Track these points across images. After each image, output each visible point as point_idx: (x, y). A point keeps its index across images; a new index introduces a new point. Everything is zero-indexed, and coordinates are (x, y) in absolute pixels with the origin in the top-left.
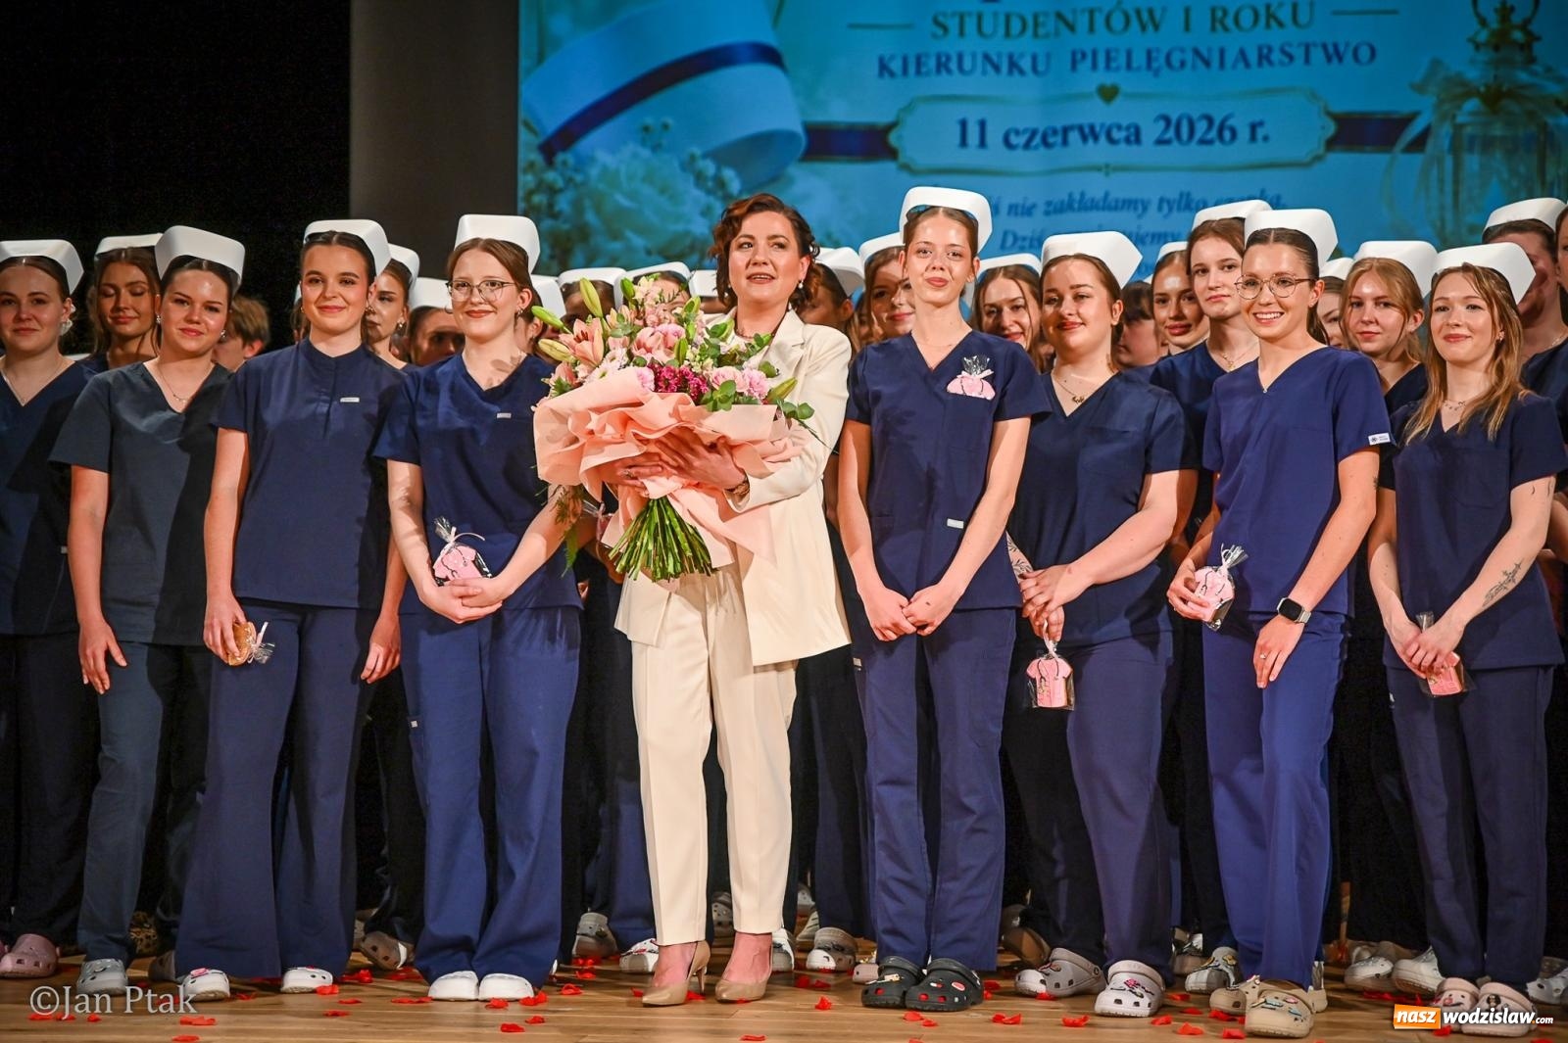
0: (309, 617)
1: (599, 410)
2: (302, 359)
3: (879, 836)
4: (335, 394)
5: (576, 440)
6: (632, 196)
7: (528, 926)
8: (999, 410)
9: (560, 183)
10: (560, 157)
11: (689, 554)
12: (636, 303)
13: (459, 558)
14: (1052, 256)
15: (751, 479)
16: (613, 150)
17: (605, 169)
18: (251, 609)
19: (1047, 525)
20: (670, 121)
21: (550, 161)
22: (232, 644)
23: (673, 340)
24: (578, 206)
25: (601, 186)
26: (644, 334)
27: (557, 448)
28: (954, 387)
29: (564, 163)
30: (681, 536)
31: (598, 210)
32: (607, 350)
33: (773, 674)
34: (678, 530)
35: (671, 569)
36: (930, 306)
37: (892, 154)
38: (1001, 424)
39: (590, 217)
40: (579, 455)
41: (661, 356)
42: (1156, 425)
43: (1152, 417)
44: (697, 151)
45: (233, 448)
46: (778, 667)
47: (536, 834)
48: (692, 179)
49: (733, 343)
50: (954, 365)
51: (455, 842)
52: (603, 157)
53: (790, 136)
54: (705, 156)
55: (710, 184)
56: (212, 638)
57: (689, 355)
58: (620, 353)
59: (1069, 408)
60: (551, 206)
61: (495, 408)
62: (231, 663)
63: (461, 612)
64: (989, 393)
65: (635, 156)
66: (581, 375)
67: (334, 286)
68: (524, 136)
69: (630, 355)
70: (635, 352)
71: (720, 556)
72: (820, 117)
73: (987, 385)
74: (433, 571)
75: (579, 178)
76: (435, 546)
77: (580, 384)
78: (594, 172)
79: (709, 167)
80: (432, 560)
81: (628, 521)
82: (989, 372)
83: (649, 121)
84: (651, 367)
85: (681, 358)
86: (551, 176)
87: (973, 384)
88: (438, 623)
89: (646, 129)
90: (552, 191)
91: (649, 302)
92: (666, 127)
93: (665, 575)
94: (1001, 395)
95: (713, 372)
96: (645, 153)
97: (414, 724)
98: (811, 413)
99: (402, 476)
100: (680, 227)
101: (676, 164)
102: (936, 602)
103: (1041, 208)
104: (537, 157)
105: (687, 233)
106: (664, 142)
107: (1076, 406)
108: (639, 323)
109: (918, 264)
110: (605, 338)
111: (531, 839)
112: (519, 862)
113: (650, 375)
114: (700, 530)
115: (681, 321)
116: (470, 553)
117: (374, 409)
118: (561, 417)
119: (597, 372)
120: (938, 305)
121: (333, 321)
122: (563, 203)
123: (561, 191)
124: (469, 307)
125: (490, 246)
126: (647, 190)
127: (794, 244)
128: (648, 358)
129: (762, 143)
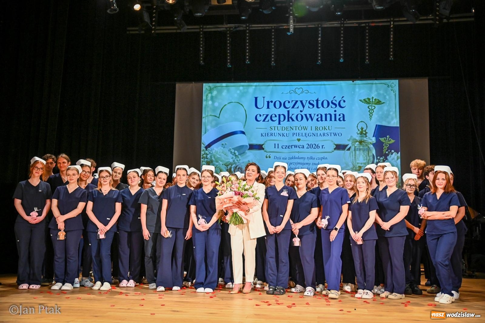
0: (178, 230)
1: (226, 198)
2: (176, 188)
3: (269, 266)
4: (181, 194)
5: (222, 203)
6: (220, 155)
7: (212, 280)
8: (289, 198)
9: (208, 153)
10: (208, 149)
11: (240, 221)
12: (231, 181)
13: (202, 221)
14: (296, 173)
15: (250, 209)
16: (217, 148)
17: (216, 151)
18: (169, 229)
19: (296, 216)
20: (226, 143)
21: (206, 150)
22: (166, 234)
23: (237, 187)
24: (211, 157)
25: (215, 154)
26: (233, 186)
27: (219, 204)
28: (282, 194)
29: (209, 150)
30: (239, 218)
31: (214, 158)
32: (227, 189)
33: (253, 240)
34: (238, 217)
35: (237, 224)
36: (278, 182)
37: (263, 149)
38: (289, 200)
39: (213, 159)
40: (223, 205)
41: (236, 190)
42: (313, 201)
43: (312, 199)
44: (231, 148)
45: (165, 202)
46: (254, 239)
47: (214, 265)
48: (230, 152)
49: (247, 187)
50: (282, 191)
51: (200, 266)
52: (215, 149)
53: (247, 146)
54: (232, 149)
55: (233, 153)
56: (162, 233)
57: (240, 189)
58: (229, 189)
59: (299, 197)
60: (206, 157)
61: (208, 196)
62: (165, 237)
63: (202, 229)
64: (287, 195)
65: (221, 149)
66: (223, 193)
67: (182, 176)
68: (202, 145)
69: (231, 190)
70: (231, 189)
71: (245, 221)
72: (251, 143)
73: (287, 194)
74: (198, 223)
75: (211, 152)
76: (198, 219)
77: (223, 194)
78: (214, 151)
79: (233, 151)
80: (198, 221)
81: (230, 216)
82: (287, 192)
83: (223, 143)
84: (234, 191)
85: (239, 190)
86: (207, 152)
87: (285, 194)
88: (199, 231)
89: (223, 144)
90: (207, 154)
91: (233, 181)
92: (226, 144)
93: (236, 224)
94: (289, 196)
95: (243, 192)
96: (222, 148)
97: (194, 247)
98: (260, 198)
99: (193, 208)
100: (228, 161)
101: (227, 150)
102: (279, 229)
103: (288, 158)
104: (205, 149)
105: (229, 162)
106: (225, 146)
107: (300, 197)
108: (232, 184)
109: (277, 175)
110: (227, 186)
111: (213, 266)
112: (211, 270)
113: (234, 193)
114: (242, 217)
115: (239, 184)
116: (204, 220)
117: (188, 196)
118: (220, 199)
119: (226, 192)
120: (280, 181)
121: (181, 182)
122: (208, 156)
123: (208, 154)
124: (204, 180)
125: (208, 171)
126: (222, 154)
127: (256, 171)
128: (234, 190)
129: (241, 147)
